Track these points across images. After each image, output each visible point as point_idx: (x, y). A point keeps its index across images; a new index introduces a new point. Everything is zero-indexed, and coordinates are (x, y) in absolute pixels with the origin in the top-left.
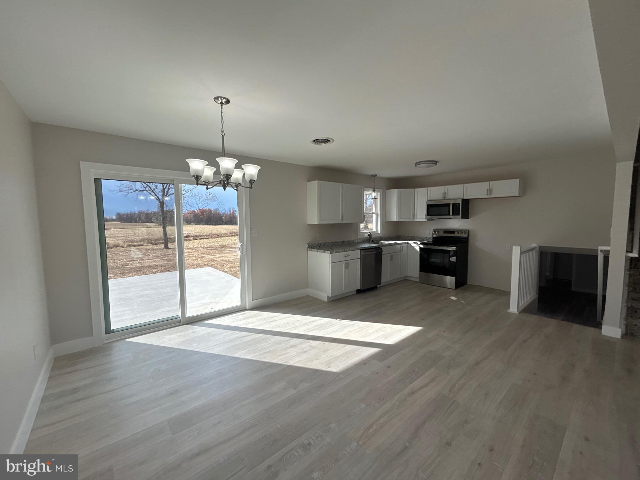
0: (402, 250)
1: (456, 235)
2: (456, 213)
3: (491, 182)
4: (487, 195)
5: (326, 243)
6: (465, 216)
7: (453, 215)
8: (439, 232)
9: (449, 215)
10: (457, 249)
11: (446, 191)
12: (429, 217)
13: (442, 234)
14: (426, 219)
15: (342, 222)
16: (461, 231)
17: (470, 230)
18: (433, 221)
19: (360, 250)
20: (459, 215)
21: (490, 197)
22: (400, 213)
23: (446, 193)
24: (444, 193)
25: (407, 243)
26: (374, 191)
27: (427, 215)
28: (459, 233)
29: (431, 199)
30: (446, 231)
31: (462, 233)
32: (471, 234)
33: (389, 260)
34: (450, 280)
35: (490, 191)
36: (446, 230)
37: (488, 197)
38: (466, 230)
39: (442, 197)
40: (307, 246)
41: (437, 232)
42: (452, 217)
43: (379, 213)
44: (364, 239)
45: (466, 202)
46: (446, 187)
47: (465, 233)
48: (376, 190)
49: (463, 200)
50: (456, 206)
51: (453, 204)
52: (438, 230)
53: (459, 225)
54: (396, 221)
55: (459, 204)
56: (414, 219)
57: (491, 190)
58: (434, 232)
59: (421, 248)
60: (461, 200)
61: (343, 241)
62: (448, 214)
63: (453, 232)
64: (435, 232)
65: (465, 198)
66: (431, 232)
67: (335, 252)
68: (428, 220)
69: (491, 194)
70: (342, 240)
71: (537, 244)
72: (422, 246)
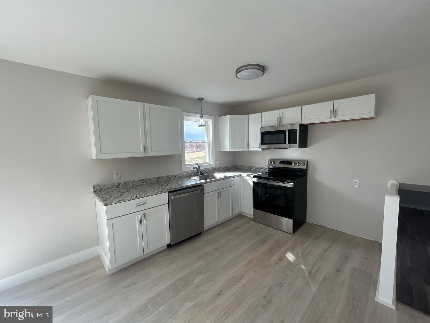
0: (234, 184)
1: (293, 166)
2: (292, 141)
3: (335, 101)
4: (331, 117)
5: (128, 182)
6: (304, 144)
7: (289, 143)
8: (274, 163)
9: (285, 143)
10: (294, 185)
11: (281, 116)
12: (264, 146)
13: (278, 165)
14: (260, 149)
15: (144, 155)
16: (299, 162)
17: (308, 160)
18: (269, 150)
19: (168, 192)
20: (297, 144)
21: (335, 120)
22: (233, 141)
23: (281, 118)
24: (279, 118)
25: (240, 176)
26: (202, 117)
27: (261, 144)
28: (296, 164)
29: (264, 126)
30: (282, 162)
31: (300, 164)
32: (310, 165)
33: (216, 197)
34: (287, 223)
35: (334, 113)
36: (283, 160)
37: (331, 120)
38: (305, 161)
39: (277, 123)
40: (92, 190)
41: (273, 163)
42: (288, 146)
43: (211, 142)
44: (190, 173)
45: (304, 128)
46: (282, 111)
47: (304, 164)
48: (203, 116)
49: (301, 125)
50: (292, 132)
51: (289, 131)
52: (275, 161)
53: (296, 154)
54: (229, 151)
55: (297, 130)
56: (248, 147)
57: (336, 111)
58: (269, 162)
59: (254, 182)
60: (298, 125)
61: (159, 178)
62: (283, 142)
63: (289, 162)
64: (271, 162)
65: (303, 123)
66: (267, 162)
67: (114, 202)
68: (262, 149)
69: (335, 117)
70: (156, 177)
71: (397, 181)
72: (255, 180)
